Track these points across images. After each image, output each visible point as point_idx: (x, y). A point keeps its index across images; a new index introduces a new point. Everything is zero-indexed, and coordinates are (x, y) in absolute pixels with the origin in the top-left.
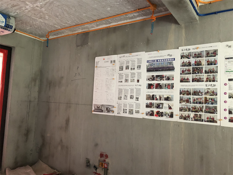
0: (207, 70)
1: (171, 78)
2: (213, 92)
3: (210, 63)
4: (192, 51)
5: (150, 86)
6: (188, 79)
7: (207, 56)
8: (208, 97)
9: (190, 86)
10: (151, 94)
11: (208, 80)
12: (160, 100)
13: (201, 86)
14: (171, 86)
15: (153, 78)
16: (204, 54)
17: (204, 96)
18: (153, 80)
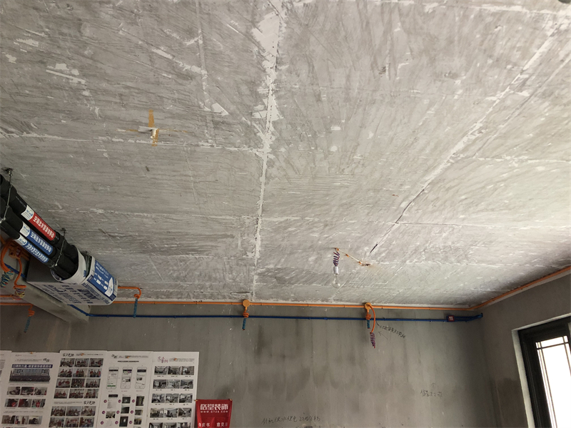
0: (89, 383)
1: (43, 392)
2: (91, 411)
3: (93, 375)
4: (75, 357)
5: (11, 403)
6: (64, 394)
7: (92, 366)
8: (85, 417)
9: (66, 403)
10: (11, 415)
11: (88, 396)
12: (23, 423)
13: (79, 403)
14: (41, 404)
15: (17, 391)
16: (89, 362)
17: (80, 417)
18: (18, 393)
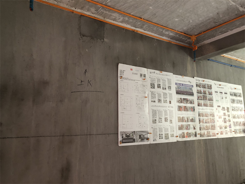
0: (209, 98)
2: (213, 114)
3: (210, 94)
4: (201, 82)
6: (201, 104)
7: (208, 88)
8: (211, 118)
9: (203, 109)
11: (210, 106)
15: (181, 101)
16: (207, 86)
18: (181, 102)
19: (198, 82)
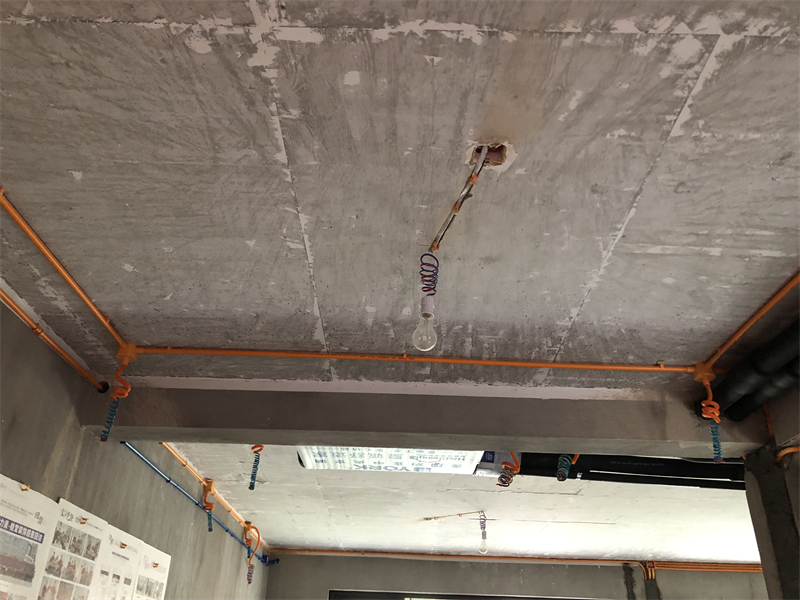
19: (64, 520)
